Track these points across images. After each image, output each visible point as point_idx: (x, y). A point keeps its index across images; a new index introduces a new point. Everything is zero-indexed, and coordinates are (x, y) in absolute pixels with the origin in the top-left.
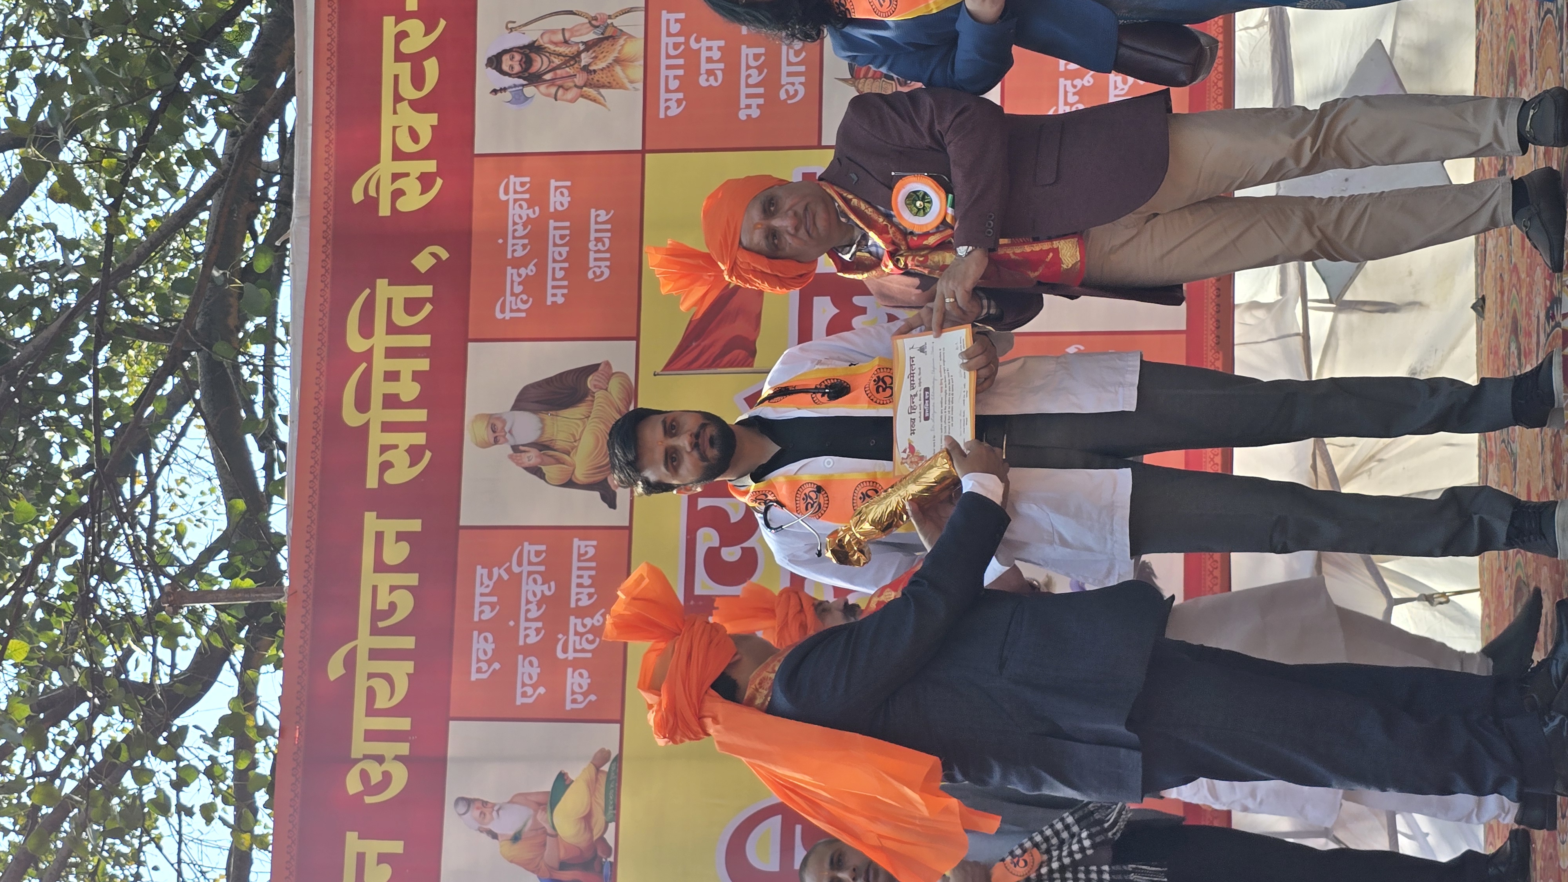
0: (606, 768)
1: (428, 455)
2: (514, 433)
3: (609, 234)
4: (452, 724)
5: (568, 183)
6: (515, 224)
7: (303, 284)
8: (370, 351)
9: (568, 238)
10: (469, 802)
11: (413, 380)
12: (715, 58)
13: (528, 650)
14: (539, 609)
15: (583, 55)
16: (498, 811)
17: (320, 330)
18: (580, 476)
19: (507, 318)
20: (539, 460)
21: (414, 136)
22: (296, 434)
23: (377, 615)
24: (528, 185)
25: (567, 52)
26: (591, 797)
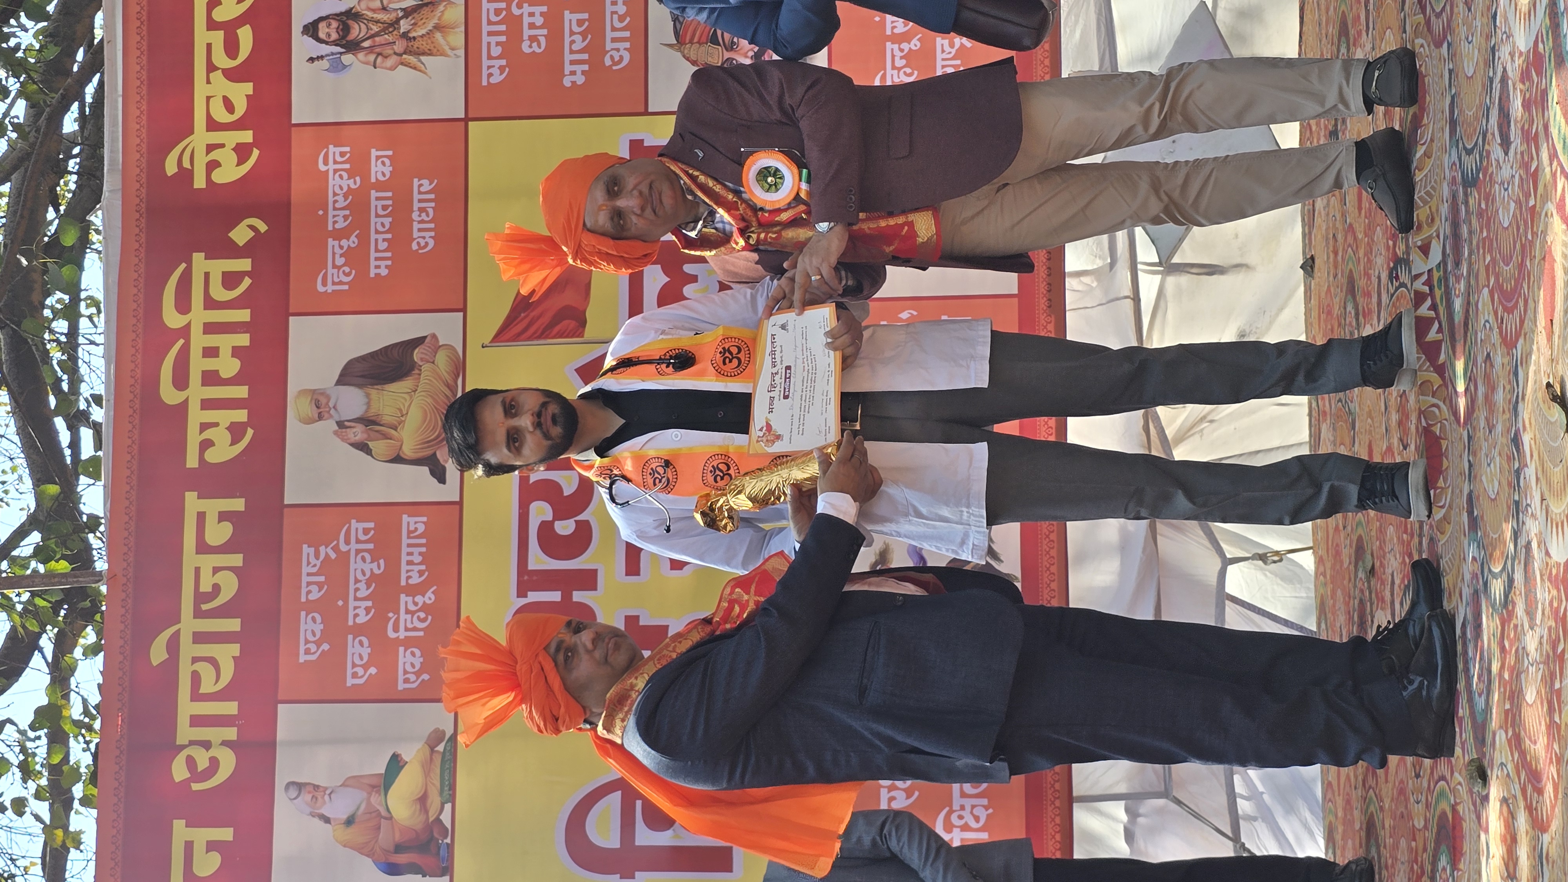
0: (440, 748)
1: (250, 432)
2: (338, 408)
3: (433, 204)
4: (280, 706)
5: (390, 153)
6: (335, 194)
7: (116, 259)
8: (188, 326)
9: (390, 208)
10: (300, 786)
11: (234, 355)
12: (538, 24)
13: (358, 630)
14: (367, 589)
15: (402, 22)
16: (330, 795)
17: (135, 306)
18: (408, 451)
19: (329, 291)
20: (365, 436)
21: (229, 106)
22: (112, 413)
23: (200, 598)
24: (348, 155)
25: (385, 18)
26: (426, 778)
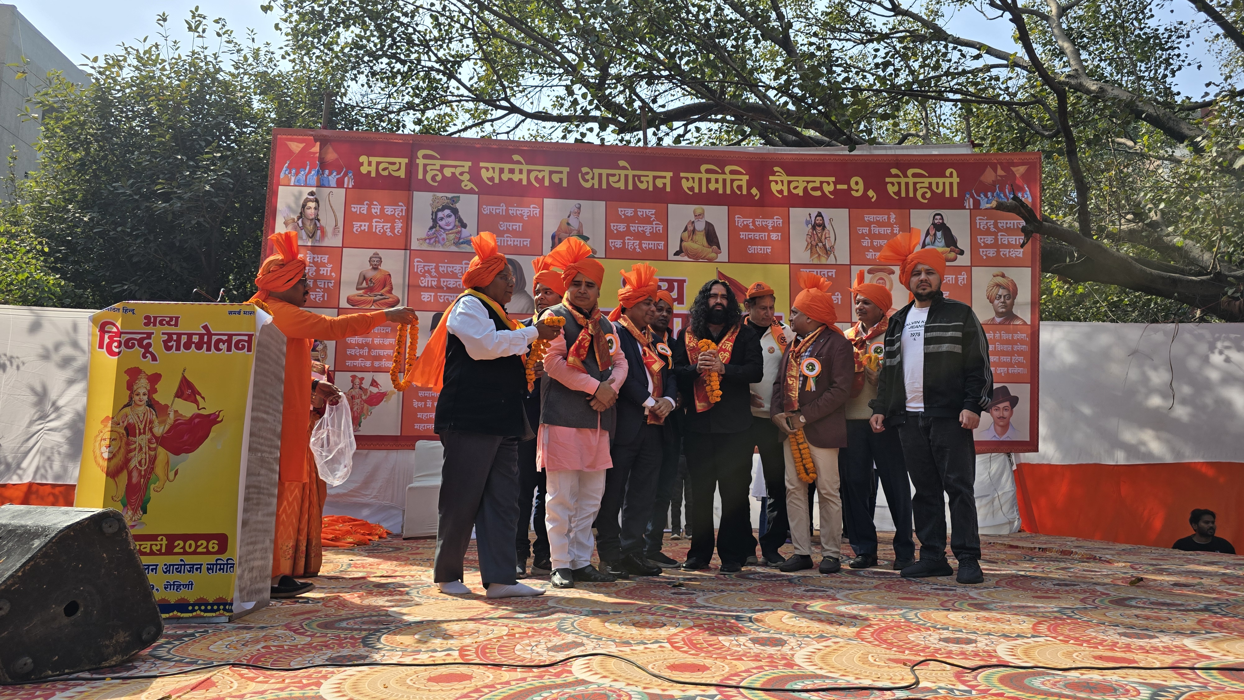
1: (691, 193)
2: (698, 222)
3: (763, 253)
5: (780, 239)
6: (767, 222)
8: (725, 174)
9: (762, 239)
10: (579, 208)
11: (716, 188)
13: (628, 227)
14: (641, 230)
15: (821, 244)
16: (577, 218)
17: (733, 157)
18: (684, 244)
19: (736, 219)
20: (689, 230)
21: (795, 188)
23: (639, 177)
24: (779, 226)
25: (823, 239)
